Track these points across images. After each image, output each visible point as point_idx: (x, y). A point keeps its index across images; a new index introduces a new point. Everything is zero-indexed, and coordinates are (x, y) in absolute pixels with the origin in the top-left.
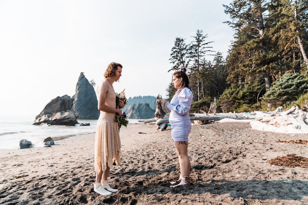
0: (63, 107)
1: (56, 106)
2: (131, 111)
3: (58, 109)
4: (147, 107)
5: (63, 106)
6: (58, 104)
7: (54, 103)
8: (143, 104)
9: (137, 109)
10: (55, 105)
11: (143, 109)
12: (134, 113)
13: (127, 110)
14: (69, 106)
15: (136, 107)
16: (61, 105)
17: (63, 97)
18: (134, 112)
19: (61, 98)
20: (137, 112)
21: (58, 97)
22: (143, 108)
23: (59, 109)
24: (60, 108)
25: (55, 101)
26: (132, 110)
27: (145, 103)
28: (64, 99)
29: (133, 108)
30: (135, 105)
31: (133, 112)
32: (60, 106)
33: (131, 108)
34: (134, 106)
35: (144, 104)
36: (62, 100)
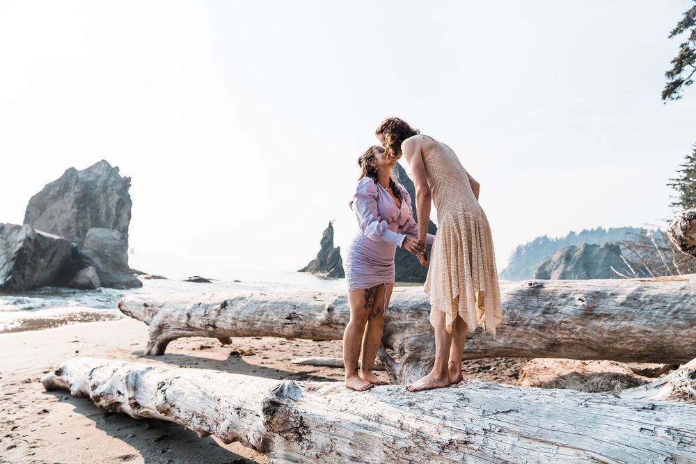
0: (89, 216)
1: (62, 212)
2: (562, 266)
3: (69, 221)
4: (613, 255)
5: (88, 209)
6: (70, 202)
7: (54, 198)
8: (599, 246)
9: (580, 259)
10: (56, 206)
11: (601, 261)
12: (570, 272)
13: (550, 261)
14: (108, 209)
15: (577, 253)
16: (79, 208)
17: (89, 170)
18: (569, 269)
19: (80, 176)
20: (581, 270)
21: (71, 172)
22: (598, 257)
23: (73, 225)
24: (77, 219)
25: (57, 189)
26: (563, 261)
27: (607, 244)
28: (91, 179)
29: (568, 258)
30: (573, 248)
31: (566, 267)
32: (75, 210)
33: (561, 257)
34: (569, 250)
35: (602, 246)
36: (83, 182)
